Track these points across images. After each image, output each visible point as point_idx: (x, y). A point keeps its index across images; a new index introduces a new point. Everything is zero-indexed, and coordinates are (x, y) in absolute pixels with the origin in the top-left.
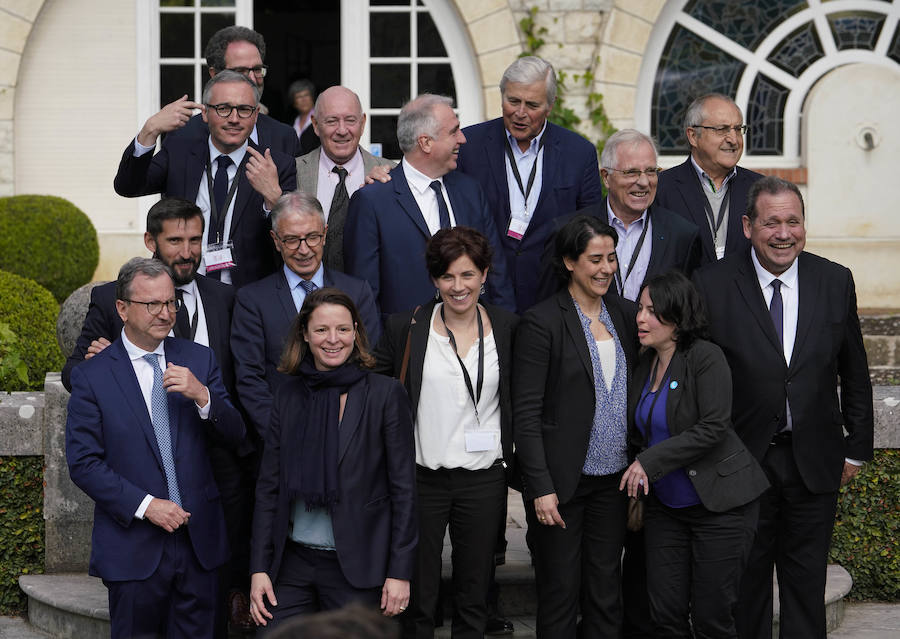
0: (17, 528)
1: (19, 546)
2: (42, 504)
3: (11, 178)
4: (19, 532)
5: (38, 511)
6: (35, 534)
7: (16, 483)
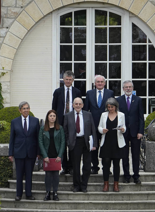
0: (7, 171)
1: (8, 174)
2: (12, 166)
3: (9, 102)
4: (8, 171)
5: (11, 167)
6: (11, 172)
7: (7, 161)
